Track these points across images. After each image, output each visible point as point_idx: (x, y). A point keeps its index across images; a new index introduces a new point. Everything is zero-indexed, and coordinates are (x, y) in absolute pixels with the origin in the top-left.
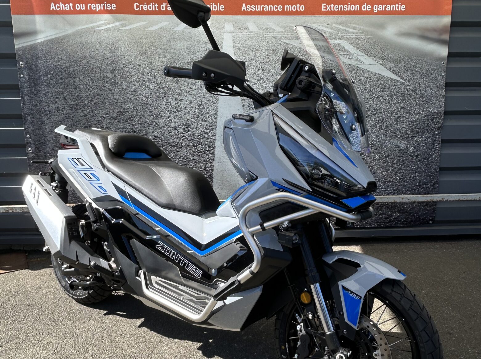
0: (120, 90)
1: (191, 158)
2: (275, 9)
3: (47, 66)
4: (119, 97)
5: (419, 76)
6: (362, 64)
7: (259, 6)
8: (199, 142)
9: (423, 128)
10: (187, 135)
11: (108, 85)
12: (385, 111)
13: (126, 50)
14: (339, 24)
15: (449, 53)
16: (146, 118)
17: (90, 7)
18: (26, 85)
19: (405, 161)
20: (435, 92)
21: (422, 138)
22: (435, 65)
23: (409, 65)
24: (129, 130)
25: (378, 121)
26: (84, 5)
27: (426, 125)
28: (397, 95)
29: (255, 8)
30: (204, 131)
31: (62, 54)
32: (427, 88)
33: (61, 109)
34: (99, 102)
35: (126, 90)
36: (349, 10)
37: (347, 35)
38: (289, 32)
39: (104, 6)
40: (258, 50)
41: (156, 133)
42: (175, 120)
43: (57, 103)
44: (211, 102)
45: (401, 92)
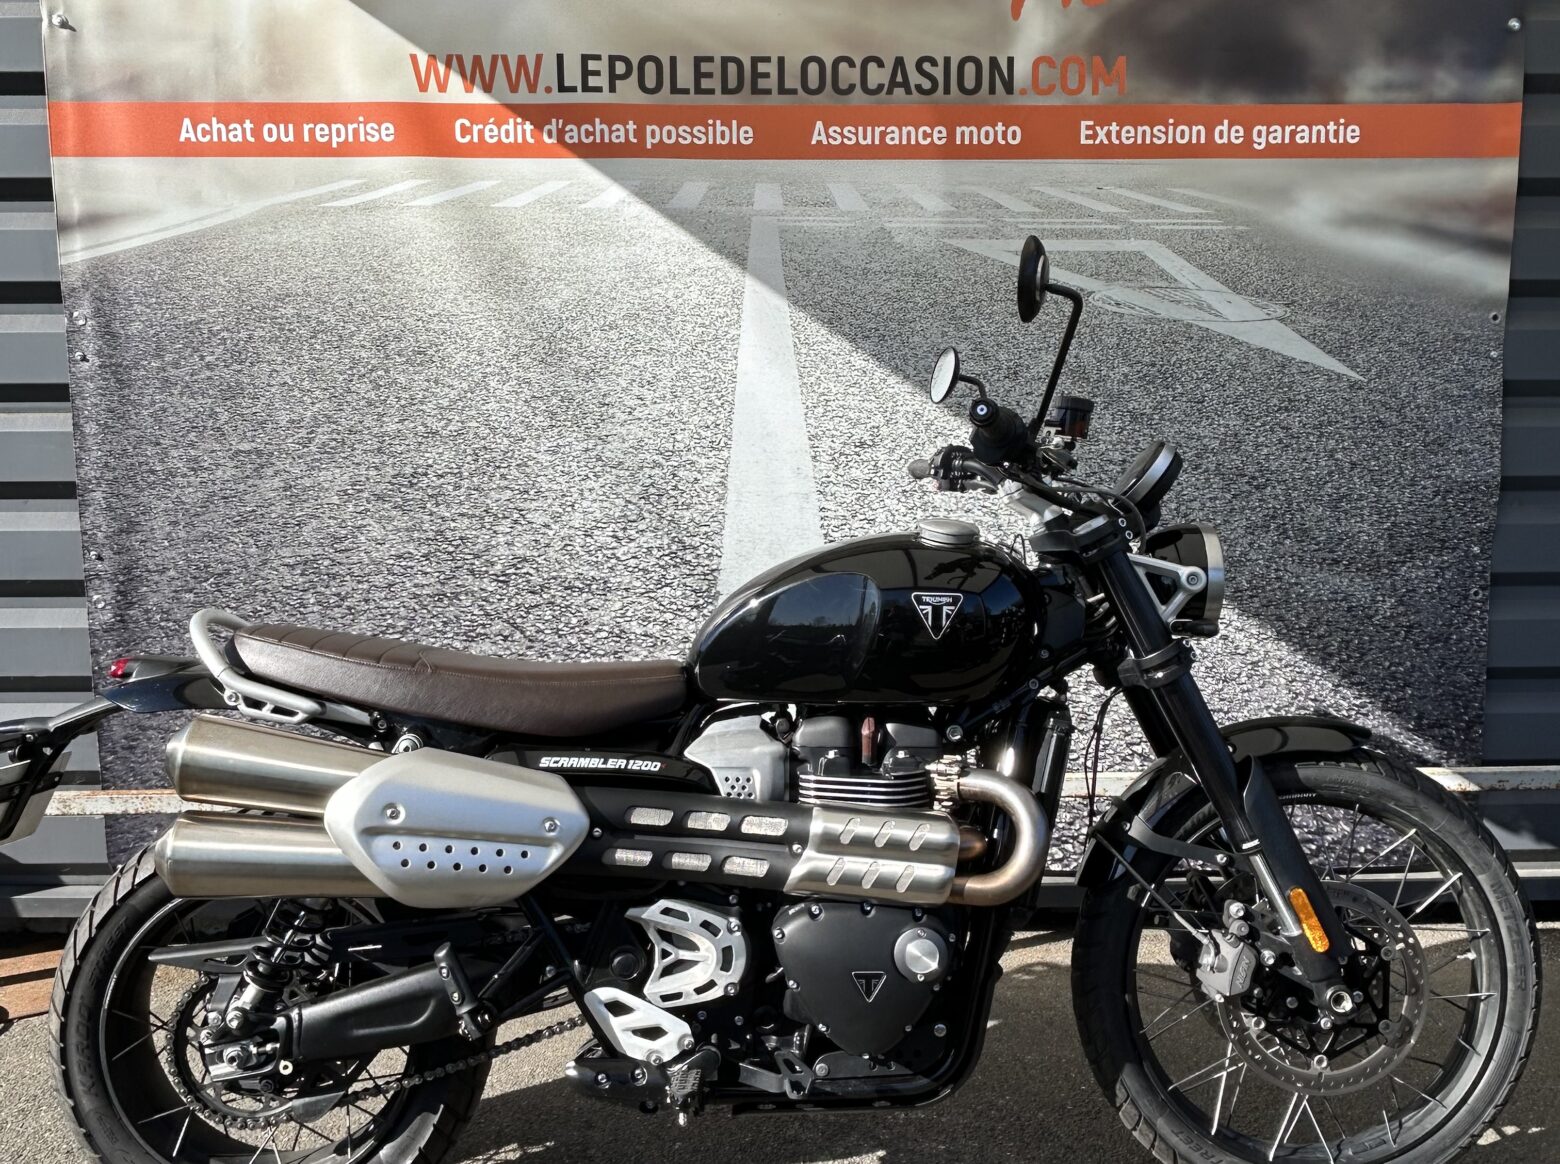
0: (403, 402)
1: (638, 631)
2: (925, 138)
3: (161, 325)
4: (400, 426)
5: (1412, 359)
6: (1216, 318)
7: (869, 129)
8: (664, 576)
9: (1430, 535)
10: (624, 554)
11: (364, 388)
12: (1297, 475)
13: (426, 273)
14: (1139, 186)
15: (1512, 282)
16: (486, 496)
17: (312, 132)
18: (92, 386)
19: (1366, 646)
20: (1469, 414)
21: (1424, 567)
22: (1467, 322)
23: (1378, 324)
24: (431, 535)
25: (1271, 512)
26: (291, 126)
27: (1439, 523)
28: (1337, 422)
29: (856, 134)
30: (680, 541)
31: (214, 287)
32: (1440, 400)
33: (206, 465)
34: (333, 444)
35: (422, 403)
36: (1170, 141)
37: (1164, 224)
38: (971, 214)
39: (356, 132)
40: (866, 272)
41: (520, 545)
42: (585, 504)
43: (192, 445)
44: (705, 443)
45: (1352, 412)
